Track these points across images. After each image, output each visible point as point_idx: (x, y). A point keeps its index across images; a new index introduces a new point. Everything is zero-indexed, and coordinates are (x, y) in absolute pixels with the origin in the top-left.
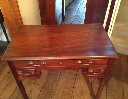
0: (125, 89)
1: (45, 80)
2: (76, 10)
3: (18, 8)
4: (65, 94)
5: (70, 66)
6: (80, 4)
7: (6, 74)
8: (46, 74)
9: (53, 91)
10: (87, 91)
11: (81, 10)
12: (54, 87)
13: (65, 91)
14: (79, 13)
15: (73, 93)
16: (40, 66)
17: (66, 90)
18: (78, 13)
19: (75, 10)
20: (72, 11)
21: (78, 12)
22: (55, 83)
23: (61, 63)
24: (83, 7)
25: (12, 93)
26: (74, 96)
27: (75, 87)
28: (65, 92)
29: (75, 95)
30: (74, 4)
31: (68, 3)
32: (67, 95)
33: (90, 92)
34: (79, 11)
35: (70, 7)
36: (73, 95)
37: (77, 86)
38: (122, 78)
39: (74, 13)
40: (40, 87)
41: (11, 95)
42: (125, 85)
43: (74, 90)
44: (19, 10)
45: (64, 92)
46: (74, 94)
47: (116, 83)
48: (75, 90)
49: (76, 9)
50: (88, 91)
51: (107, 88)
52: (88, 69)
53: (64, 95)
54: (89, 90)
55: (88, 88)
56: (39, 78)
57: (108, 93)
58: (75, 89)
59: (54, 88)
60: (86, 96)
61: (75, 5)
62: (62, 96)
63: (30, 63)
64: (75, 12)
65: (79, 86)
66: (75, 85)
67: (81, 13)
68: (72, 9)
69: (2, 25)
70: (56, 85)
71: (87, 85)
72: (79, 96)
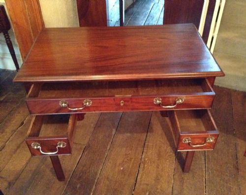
0: (239, 149)
1: (89, 137)
2: (146, 15)
4: (129, 158)
6: (152, 4)
7: (15, 128)
8: (92, 125)
9: (106, 154)
10: (169, 153)
11: (155, 15)
12: (107, 147)
14: (152, 20)
15: (143, 156)
16: (80, 111)
17: (130, 152)
18: (149, 20)
19: (144, 14)
20: (138, 16)
21: (149, 18)
22: (109, 141)
24: (159, 9)
25: (28, 159)
26: (145, 161)
27: (146, 146)
29: (146, 159)
30: (142, 5)
31: (130, 2)
32: (133, 160)
33: (174, 155)
34: (151, 15)
35: (135, 9)
36: (143, 160)
37: (150, 144)
38: (234, 130)
39: (143, 20)
40: (81, 148)
41: (27, 163)
42: (240, 142)
43: (145, 151)
45: (126, 155)
47: (223, 139)
48: (146, 153)
49: (145, 12)
50: (171, 153)
54: (172, 151)
55: (170, 147)
56: (82, 120)
57: (208, 156)
58: (147, 150)
59: (108, 149)
60: (168, 161)
61: (144, 5)
62: (123, 161)
63: (62, 104)
64: (145, 17)
65: (154, 145)
66: (146, 144)
67: (155, 19)
68: (138, 13)
69: (7, 37)
70: (110, 143)
71: (168, 142)
72: (154, 162)
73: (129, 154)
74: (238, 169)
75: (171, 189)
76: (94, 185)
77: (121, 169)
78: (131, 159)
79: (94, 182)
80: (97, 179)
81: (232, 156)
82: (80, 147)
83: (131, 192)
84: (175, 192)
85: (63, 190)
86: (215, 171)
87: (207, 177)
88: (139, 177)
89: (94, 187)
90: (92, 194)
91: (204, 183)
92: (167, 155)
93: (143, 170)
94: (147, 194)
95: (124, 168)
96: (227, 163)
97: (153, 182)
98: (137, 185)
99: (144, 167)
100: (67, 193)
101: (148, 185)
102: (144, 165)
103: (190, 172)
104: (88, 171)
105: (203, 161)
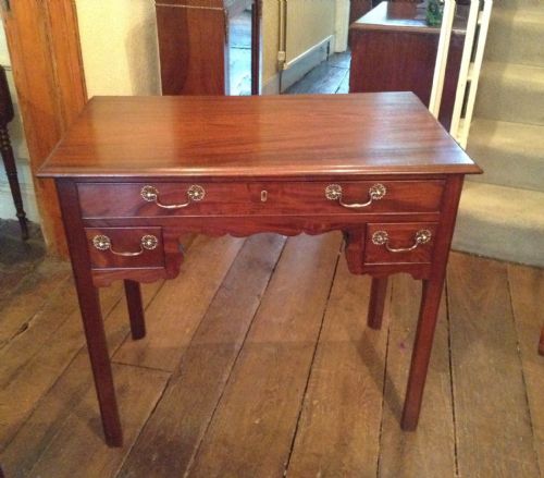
0: (530, 381)
1: (181, 354)
3: (80, 62)
4: (274, 399)
5: (299, 211)
7: (7, 336)
9: (221, 391)
10: (366, 391)
12: (222, 377)
13: (272, 389)
15: (307, 396)
16: (181, 212)
17: (277, 387)
22: (227, 364)
23: (263, 199)
26: (312, 404)
27: (313, 374)
28: (271, 392)
29: (315, 402)
32: (283, 404)
33: (379, 394)
36: (307, 404)
37: (323, 371)
38: (518, 343)
40: (161, 378)
41: (34, 410)
42: (532, 368)
43: (311, 385)
44: (82, 70)
45: (267, 392)
46: (312, 399)
47: (491, 361)
48: (315, 388)
50: (373, 390)
51: (454, 379)
52: (366, 227)
53: (266, 403)
54: (376, 386)
55: (369, 377)
57: (460, 396)
58: (317, 383)
59: (225, 380)
60: (366, 405)
62: (261, 406)
65: (333, 372)
66: (314, 370)
69: (4, 137)
70: (230, 368)
72: (332, 409)
73: (275, 390)
74: (531, 425)
75: (375, 465)
76: (193, 456)
77: (257, 422)
78: (280, 401)
79: (193, 448)
80: (199, 442)
81: (516, 399)
82: (158, 376)
83: (281, 471)
84: (385, 471)
85: (119, 464)
86: (477, 430)
87: (458, 441)
88: (298, 440)
89: (192, 460)
90: (186, 474)
91: (453, 453)
92: (364, 395)
93: (308, 425)
94: (319, 475)
95: (261, 421)
96: (504, 411)
97: (332, 450)
98: (294, 456)
99: (309, 419)
100: (126, 472)
101: (318, 456)
102: (311, 414)
103: (418, 428)
104: (177, 426)
105: (449, 407)
